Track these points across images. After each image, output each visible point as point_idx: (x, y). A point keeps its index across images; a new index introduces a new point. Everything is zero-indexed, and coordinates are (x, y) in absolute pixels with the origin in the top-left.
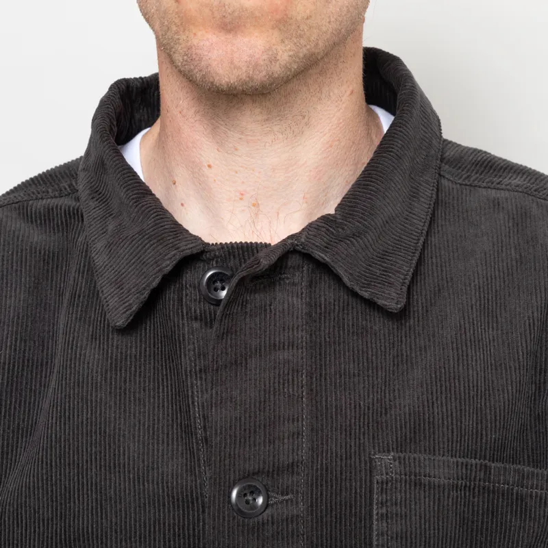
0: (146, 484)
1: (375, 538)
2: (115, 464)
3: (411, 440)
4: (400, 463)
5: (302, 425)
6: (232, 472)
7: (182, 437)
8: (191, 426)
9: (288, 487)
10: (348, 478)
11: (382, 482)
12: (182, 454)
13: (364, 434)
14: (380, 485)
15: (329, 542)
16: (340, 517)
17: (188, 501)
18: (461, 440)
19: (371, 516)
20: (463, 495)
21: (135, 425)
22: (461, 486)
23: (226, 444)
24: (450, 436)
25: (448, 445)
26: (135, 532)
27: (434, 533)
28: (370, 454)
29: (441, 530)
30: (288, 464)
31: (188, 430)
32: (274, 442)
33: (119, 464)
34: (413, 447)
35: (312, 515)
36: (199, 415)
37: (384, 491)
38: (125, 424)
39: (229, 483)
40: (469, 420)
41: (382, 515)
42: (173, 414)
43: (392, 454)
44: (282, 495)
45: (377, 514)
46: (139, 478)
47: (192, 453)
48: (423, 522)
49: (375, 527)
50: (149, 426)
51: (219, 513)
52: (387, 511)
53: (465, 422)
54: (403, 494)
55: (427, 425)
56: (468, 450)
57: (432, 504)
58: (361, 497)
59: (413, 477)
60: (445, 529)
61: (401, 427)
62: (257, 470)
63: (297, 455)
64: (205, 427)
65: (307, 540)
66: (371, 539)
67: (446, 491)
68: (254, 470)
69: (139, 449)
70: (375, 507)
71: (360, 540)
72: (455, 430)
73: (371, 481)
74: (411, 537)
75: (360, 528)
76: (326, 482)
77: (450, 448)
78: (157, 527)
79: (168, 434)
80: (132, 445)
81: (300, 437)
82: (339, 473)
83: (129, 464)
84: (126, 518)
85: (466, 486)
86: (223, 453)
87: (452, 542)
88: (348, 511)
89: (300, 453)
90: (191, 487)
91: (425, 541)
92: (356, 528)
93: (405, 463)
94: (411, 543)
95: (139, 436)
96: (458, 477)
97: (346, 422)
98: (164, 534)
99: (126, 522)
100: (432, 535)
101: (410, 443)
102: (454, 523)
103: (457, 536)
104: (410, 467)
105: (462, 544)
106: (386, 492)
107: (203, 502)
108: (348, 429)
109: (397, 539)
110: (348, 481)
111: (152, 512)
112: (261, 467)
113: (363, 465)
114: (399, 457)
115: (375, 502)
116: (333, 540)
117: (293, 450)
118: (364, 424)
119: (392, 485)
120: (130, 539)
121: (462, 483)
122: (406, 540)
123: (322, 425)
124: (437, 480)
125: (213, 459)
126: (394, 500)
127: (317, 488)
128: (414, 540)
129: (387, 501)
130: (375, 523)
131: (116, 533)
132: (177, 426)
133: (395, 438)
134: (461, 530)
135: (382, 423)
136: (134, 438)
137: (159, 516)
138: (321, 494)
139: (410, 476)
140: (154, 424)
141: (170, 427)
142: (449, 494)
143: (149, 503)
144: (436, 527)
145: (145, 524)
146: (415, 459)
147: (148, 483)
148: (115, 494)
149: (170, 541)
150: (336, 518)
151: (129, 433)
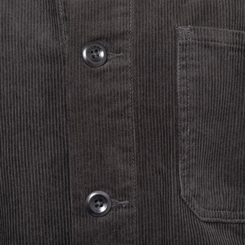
0: (26, 47)
1: (178, 81)
2: (5, 36)
3: (202, 19)
4: (195, 32)
5: (130, 8)
6: (83, 37)
7: (50, 18)
8: (56, 10)
9: (120, 48)
10: (160, 42)
11: (183, 45)
12: (50, 28)
13: (171, 14)
14: (182, 46)
15: (148, 84)
16: (155, 67)
17: (54, 57)
18: (235, 20)
19: (176, 67)
20: (237, 55)
21: (19, 12)
22: (236, 49)
23: (79, 19)
24: (228, 16)
25: (227, 22)
26: (20, 79)
27: (218, 79)
28: (174, 27)
29: (223, 77)
30: (120, 33)
31: (54, 13)
32: (111, 18)
33: (8, 36)
34: (203, 23)
35: (136, 65)
36: (61, 3)
37: (184, 50)
38: (12, 11)
39: (81, 44)
40: (241, 7)
41: (183, 65)
42: (44, 4)
43: (189, 26)
44: (117, 53)
45: (180, 65)
46: (22, 44)
47: (56, 27)
48: (210, 70)
49: (178, 74)
50: (28, 12)
51: (75, 64)
52: (186, 63)
53: (238, 8)
54: (197, 53)
55: (212, 9)
56: (240, 26)
57: (216, 59)
58: (169, 54)
59: (203, 42)
60: (225, 77)
61: (195, 10)
62: (99, 37)
63: (126, 27)
64: (65, 10)
65: (133, 82)
66: (176, 81)
67: (226, 51)
68: (97, 36)
69: (21, 26)
70: (178, 61)
71: (169, 82)
72: (231, 13)
73: (175, 44)
74: (202, 80)
75: (169, 74)
76: (146, 44)
77: (228, 24)
78: (34, 75)
79: (41, 17)
80: (17, 24)
81: (128, 16)
82: (154, 38)
83: (15, 36)
84: (13, 70)
85: (239, 49)
86: (77, 25)
87: (230, 86)
88: (160, 64)
89: (128, 26)
90: (56, 48)
91: (212, 84)
92: (166, 74)
93: (198, 33)
94: (203, 84)
95: (22, 19)
96: (233, 42)
97: (158, 6)
98: (39, 79)
99: (13, 73)
100: (217, 80)
101: (202, 21)
102: (231, 73)
103: (233, 82)
104: (201, 35)
105: (237, 88)
106: (186, 51)
107: (64, 57)
108: (160, 10)
109: (193, 81)
110: (160, 44)
111: (31, 65)
112: (103, 34)
113: (170, 34)
114: (194, 29)
115: (178, 57)
116: (151, 82)
117: (124, 24)
118: (171, 8)
119: (189, 47)
120: (16, 83)
121: (236, 47)
122: (200, 82)
123: (143, 9)
124: (219, 44)
125: (70, 29)
126: (191, 56)
127: (139, 48)
128: (204, 82)
129: (186, 57)
130: (179, 71)
131: (7, 80)
132: (47, 11)
133: (191, 17)
134: (236, 78)
135: (183, 8)
136: (18, 19)
137: (35, 68)
138: (143, 52)
139: (201, 41)
140: (31, 11)
141: (42, 12)
142: (228, 53)
143: (28, 60)
144: (219, 74)
145: (26, 73)
146: (204, 30)
147: (28, 47)
148: (6, 55)
149: (42, 84)
150: (152, 68)
151: (15, 16)
